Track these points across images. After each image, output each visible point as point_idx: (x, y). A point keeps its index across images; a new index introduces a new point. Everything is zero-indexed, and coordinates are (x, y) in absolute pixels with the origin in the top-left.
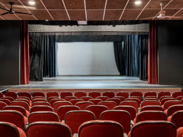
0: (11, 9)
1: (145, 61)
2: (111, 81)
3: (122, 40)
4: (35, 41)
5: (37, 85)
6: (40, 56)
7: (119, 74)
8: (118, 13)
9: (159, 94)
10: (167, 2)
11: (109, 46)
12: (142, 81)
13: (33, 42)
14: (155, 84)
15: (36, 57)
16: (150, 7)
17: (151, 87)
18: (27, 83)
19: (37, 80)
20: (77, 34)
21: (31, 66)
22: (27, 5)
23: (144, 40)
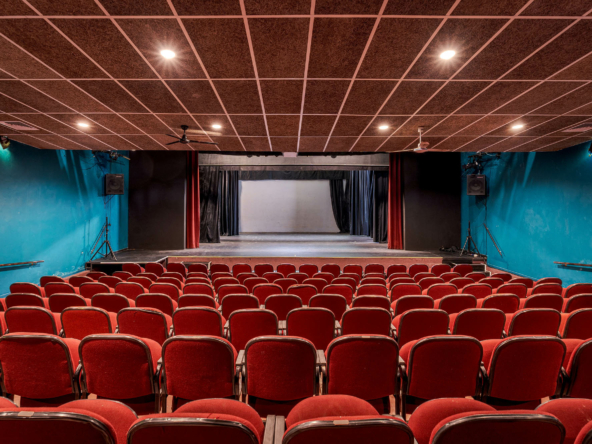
0: (184, 136)
1: (381, 212)
2: (328, 244)
3: (343, 178)
4: (208, 180)
5: (213, 250)
6: (215, 202)
7: (338, 231)
8: (349, 142)
9: (411, 269)
10: (429, 127)
11: (322, 187)
12: (378, 244)
13: (206, 181)
14: (399, 249)
15: (210, 205)
16: (401, 134)
17: (393, 255)
18: (197, 246)
19: (210, 241)
20: (275, 169)
21: (202, 218)
22: (207, 129)
23: (380, 179)
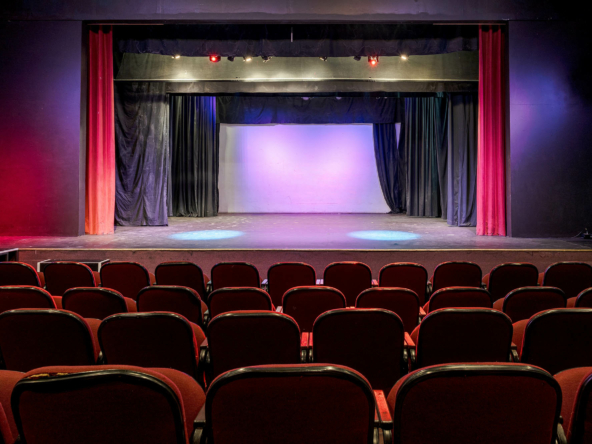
1: (462, 169)
3: (396, 120)
7: (388, 209)
13: (140, 112)
14: (499, 235)
17: (490, 245)
19: (149, 223)
